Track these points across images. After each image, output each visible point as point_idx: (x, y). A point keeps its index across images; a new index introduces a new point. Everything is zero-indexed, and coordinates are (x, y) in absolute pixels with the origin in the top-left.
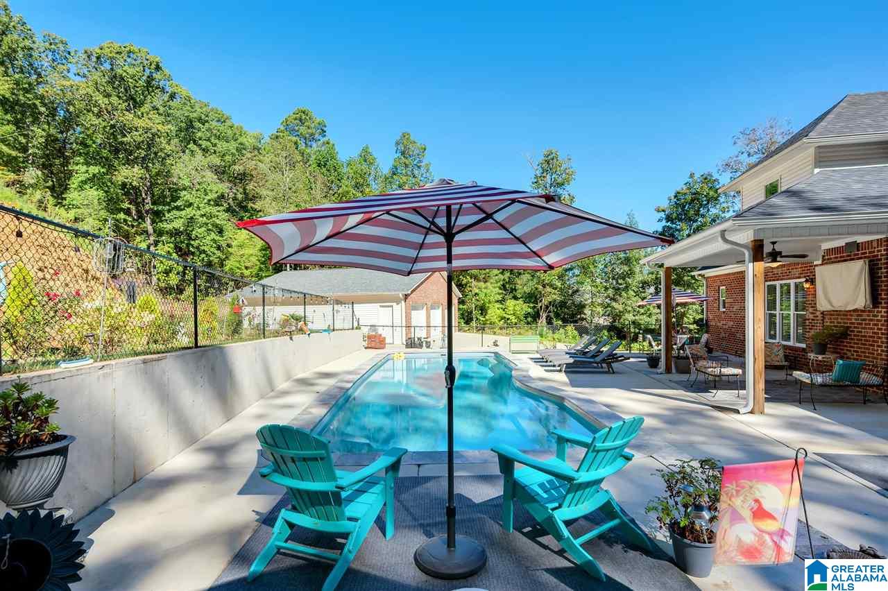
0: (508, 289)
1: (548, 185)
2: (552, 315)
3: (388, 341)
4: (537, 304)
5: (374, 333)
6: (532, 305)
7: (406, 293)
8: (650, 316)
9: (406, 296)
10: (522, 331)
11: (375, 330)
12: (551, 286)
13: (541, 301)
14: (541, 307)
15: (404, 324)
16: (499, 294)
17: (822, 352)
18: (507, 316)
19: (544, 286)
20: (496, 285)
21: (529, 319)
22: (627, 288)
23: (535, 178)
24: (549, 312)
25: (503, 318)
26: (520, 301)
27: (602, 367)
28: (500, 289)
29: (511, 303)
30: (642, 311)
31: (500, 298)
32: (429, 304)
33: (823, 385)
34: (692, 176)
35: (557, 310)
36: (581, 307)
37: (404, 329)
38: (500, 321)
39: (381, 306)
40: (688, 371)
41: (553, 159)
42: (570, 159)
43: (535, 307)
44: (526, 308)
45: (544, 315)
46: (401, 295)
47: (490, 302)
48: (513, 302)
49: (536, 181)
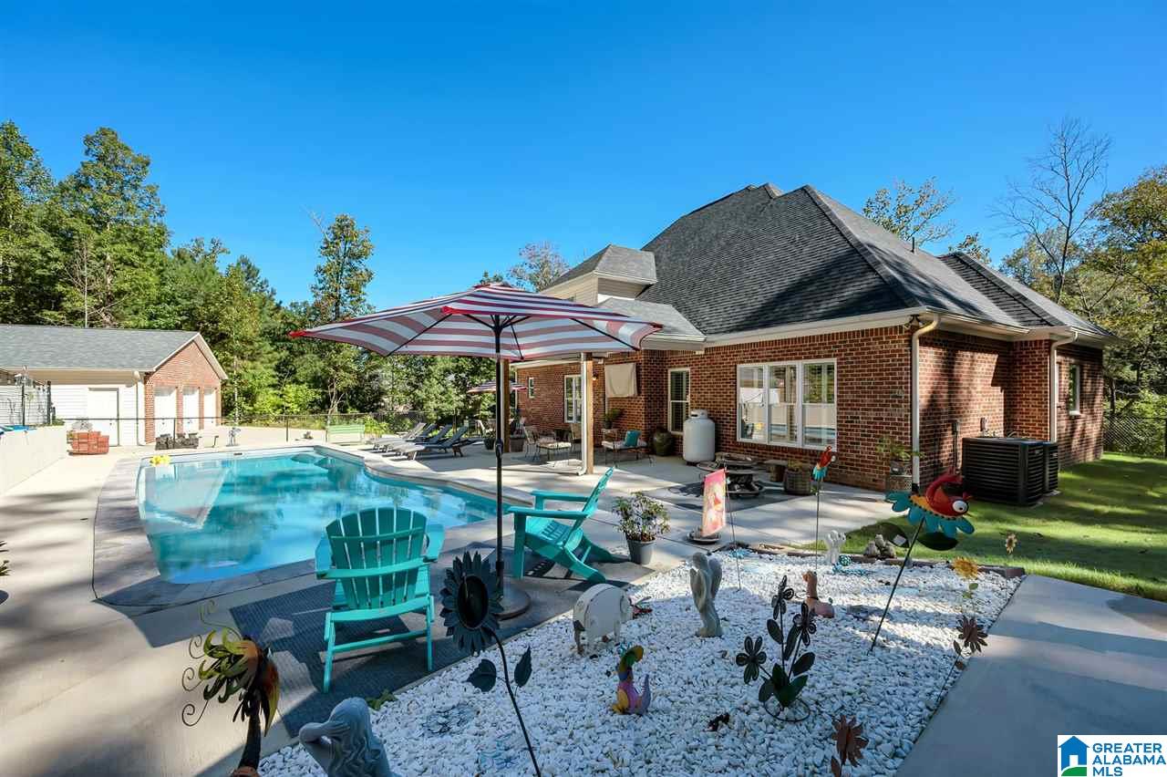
0: (285, 371)
1: (341, 255)
2: (347, 403)
3: (112, 441)
4: (327, 389)
5: (86, 431)
6: (320, 391)
7: (148, 371)
8: (451, 403)
9: (147, 376)
10: (306, 422)
11: (87, 426)
12: (345, 369)
13: (332, 387)
14: (332, 394)
15: (142, 414)
16: (274, 377)
17: (609, 428)
18: (287, 405)
19: (336, 369)
20: (269, 365)
21: (315, 408)
22: (429, 375)
23: (324, 243)
24: (342, 399)
25: (279, 406)
26: (305, 386)
27: (446, 452)
28: (275, 370)
29: (291, 389)
30: (443, 398)
31: (275, 381)
32: (181, 388)
33: (620, 450)
34: (486, 275)
35: (352, 396)
36: (382, 393)
37: (142, 423)
38: (275, 410)
39: (90, 389)
40: (521, 450)
41: (347, 226)
42: (367, 231)
43: (323, 393)
44: (312, 394)
45: (335, 403)
46: (137, 373)
47: (260, 387)
48: (294, 387)
49: (325, 246)
